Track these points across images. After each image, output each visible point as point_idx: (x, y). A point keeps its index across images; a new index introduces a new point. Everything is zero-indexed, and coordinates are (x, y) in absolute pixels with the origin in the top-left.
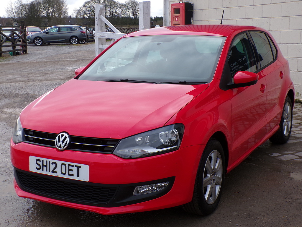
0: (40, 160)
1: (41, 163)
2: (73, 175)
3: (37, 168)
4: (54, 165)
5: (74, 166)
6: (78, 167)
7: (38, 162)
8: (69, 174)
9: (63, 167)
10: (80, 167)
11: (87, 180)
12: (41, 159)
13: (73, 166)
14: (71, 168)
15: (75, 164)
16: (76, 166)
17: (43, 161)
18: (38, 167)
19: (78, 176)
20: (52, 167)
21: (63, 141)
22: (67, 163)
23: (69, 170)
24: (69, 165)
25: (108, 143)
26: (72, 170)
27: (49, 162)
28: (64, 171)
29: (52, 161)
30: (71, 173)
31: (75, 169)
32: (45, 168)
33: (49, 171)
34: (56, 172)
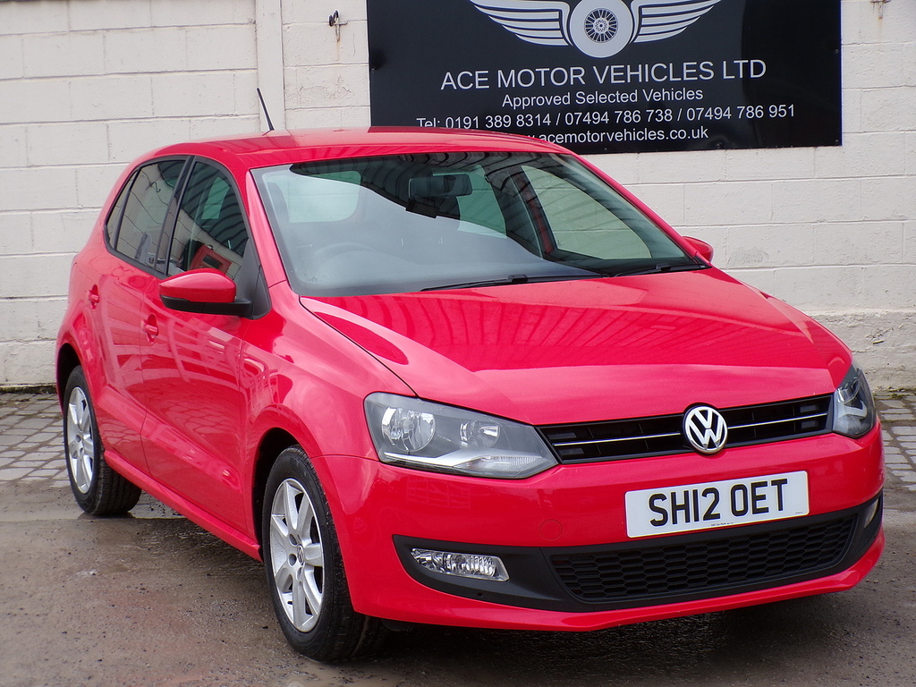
0: (662, 497)
1: (666, 505)
2: (766, 510)
3: (654, 523)
4: (711, 497)
5: (769, 483)
6: (779, 483)
7: (658, 503)
8: (756, 511)
9: (739, 494)
10: (785, 481)
11: (805, 511)
12: (666, 491)
13: (764, 484)
14: (759, 491)
15: (769, 478)
16: (774, 483)
17: (673, 495)
18: (659, 517)
19: (781, 508)
20: (705, 503)
21: (714, 427)
22: (747, 482)
23: (756, 498)
24: (755, 486)
25: (803, 410)
26: (763, 497)
27: (695, 492)
28: (740, 507)
29: (701, 487)
30: (760, 505)
31: (770, 492)
32: (681, 514)
33: (697, 519)
34: (717, 516)
